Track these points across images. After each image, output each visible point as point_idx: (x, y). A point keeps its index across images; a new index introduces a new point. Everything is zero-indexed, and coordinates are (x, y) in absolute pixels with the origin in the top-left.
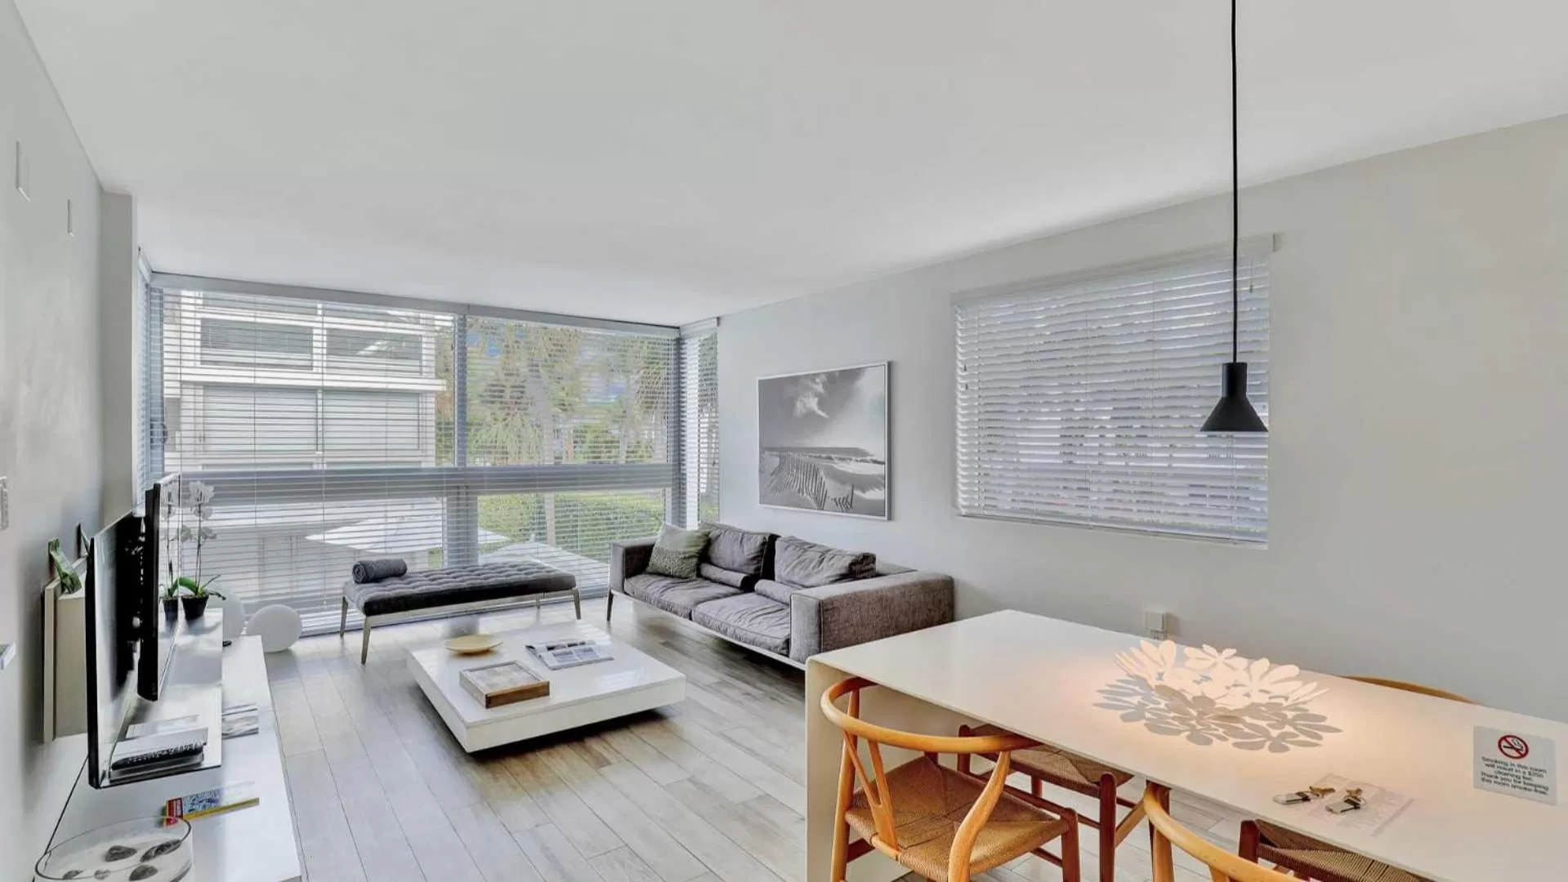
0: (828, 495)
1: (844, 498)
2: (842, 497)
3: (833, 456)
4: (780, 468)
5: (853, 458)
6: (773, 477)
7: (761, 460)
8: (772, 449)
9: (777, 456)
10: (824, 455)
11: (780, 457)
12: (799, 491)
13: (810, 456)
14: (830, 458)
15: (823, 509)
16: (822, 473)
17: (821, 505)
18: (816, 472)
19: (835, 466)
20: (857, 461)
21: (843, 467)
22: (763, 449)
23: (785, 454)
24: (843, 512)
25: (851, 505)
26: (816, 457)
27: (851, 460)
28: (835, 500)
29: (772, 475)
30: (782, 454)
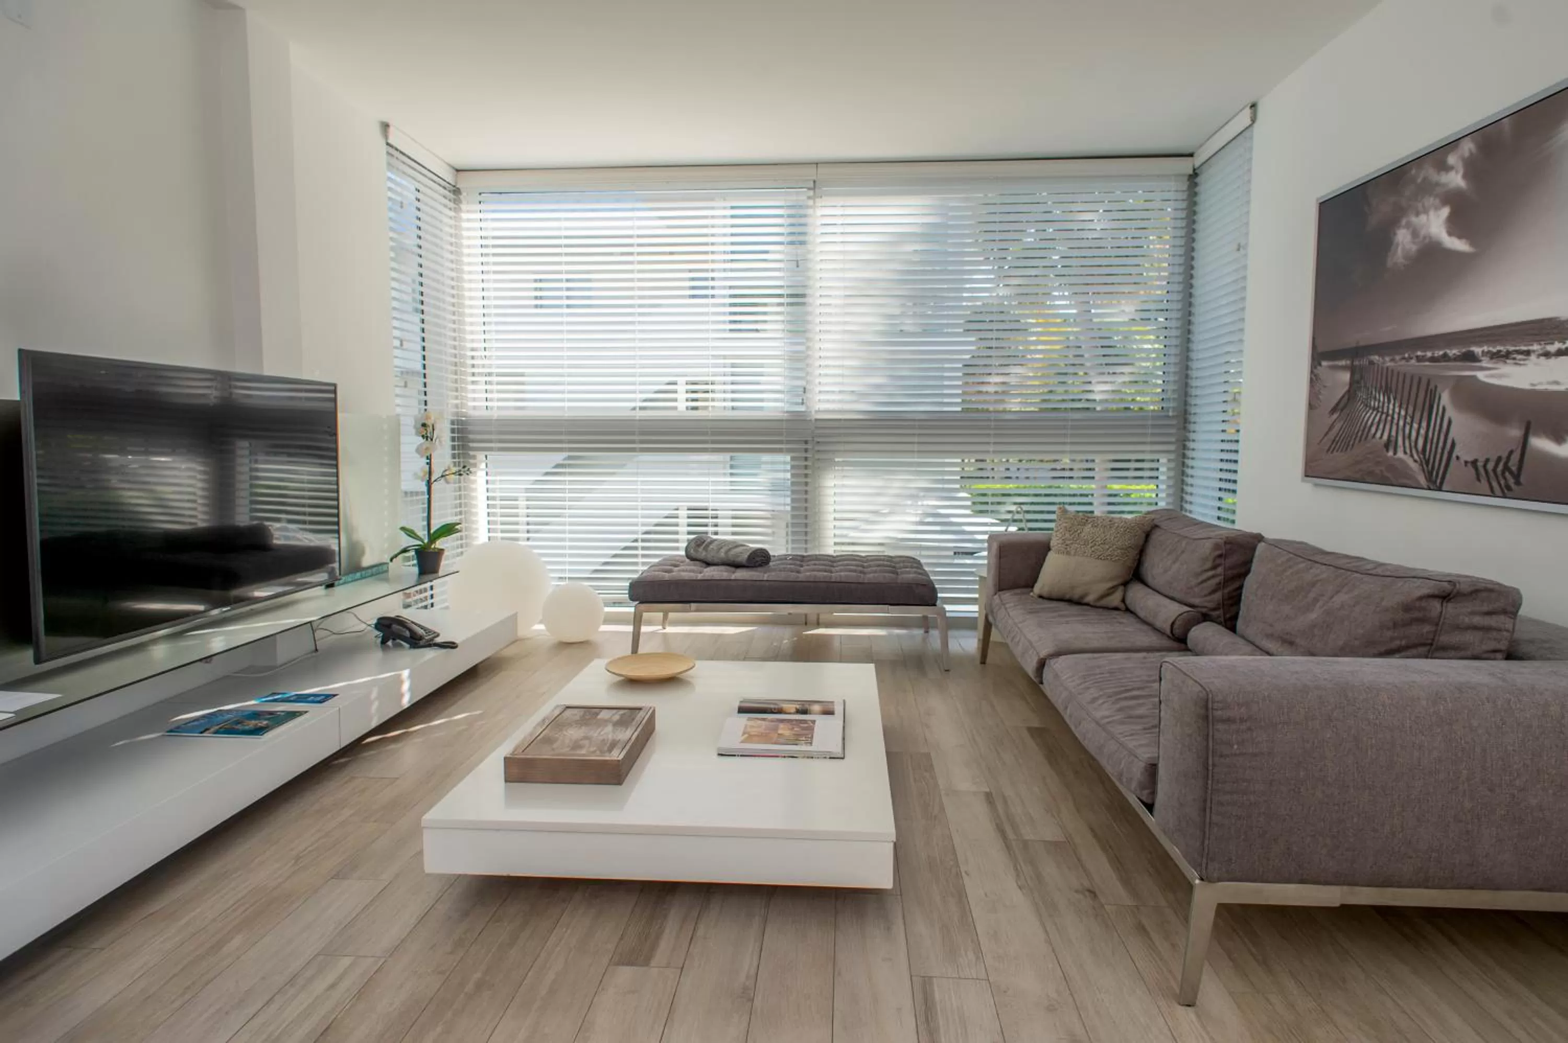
0: (1456, 452)
1: (1499, 459)
2: (1494, 458)
3: (1477, 350)
4: (1351, 394)
5: (1535, 347)
6: (1335, 416)
7: (1314, 380)
8: (1333, 355)
9: (1343, 368)
10: (1453, 352)
11: (1353, 370)
12: (1387, 446)
13: (1419, 359)
14: (1470, 357)
15: (1440, 489)
16: (1445, 398)
17: (1435, 482)
18: (1431, 396)
19: (1481, 375)
20: (1547, 355)
21: (1500, 376)
22: (1318, 356)
23: (1365, 362)
24: (1493, 494)
25: (1517, 477)
26: (1433, 359)
27: (1528, 353)
28: (1474, 463)
29: (1333, 411)
30: (1356, 363)
